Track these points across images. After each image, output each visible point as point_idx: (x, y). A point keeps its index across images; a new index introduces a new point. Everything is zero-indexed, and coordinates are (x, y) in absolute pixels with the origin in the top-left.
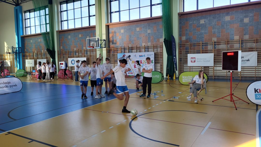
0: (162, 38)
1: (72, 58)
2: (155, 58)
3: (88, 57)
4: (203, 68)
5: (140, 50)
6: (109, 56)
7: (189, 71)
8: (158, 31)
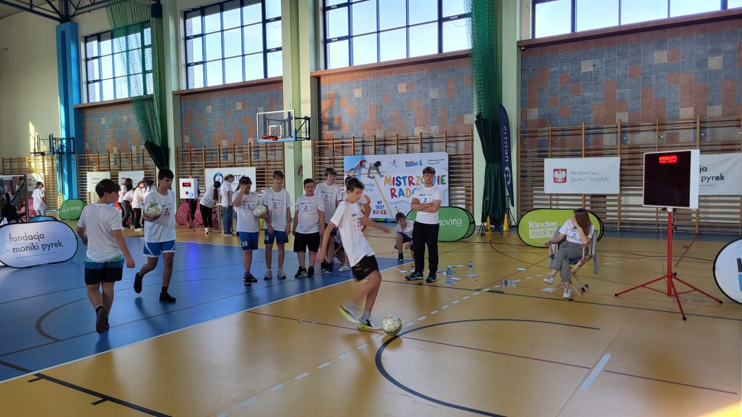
0: (471, 112)
1: (217, 167)
2: (450, 168)
3: (260, 167)
4: (588, 200)
5: (408, 147)
6: (320, 163)
7: (549, 207)
8: (458, 92)
